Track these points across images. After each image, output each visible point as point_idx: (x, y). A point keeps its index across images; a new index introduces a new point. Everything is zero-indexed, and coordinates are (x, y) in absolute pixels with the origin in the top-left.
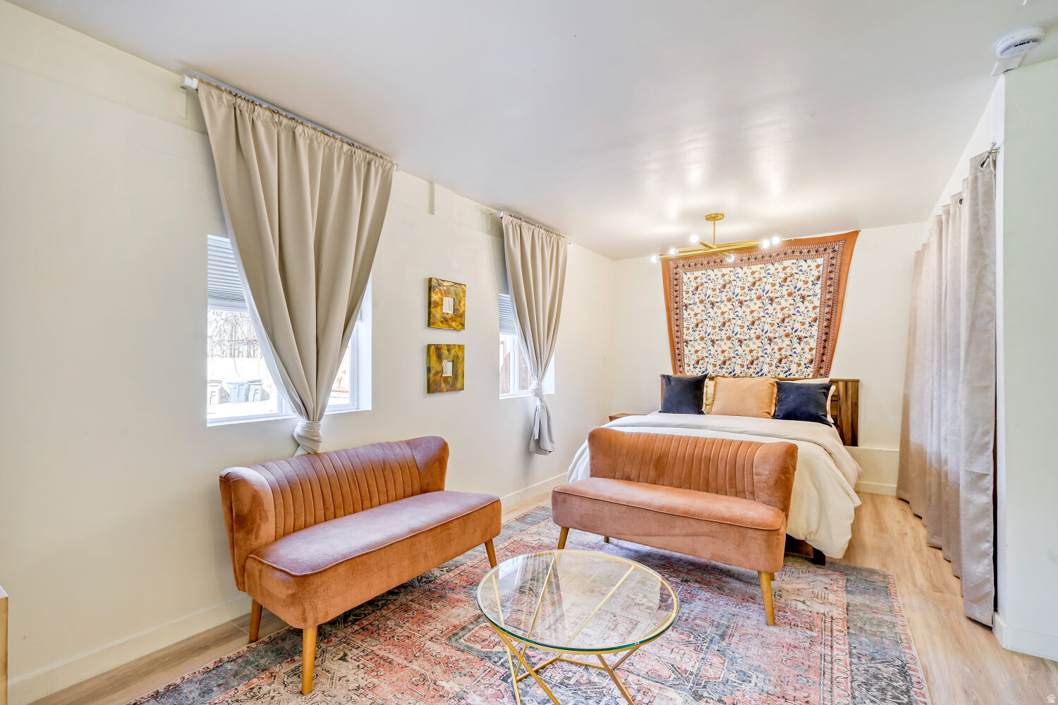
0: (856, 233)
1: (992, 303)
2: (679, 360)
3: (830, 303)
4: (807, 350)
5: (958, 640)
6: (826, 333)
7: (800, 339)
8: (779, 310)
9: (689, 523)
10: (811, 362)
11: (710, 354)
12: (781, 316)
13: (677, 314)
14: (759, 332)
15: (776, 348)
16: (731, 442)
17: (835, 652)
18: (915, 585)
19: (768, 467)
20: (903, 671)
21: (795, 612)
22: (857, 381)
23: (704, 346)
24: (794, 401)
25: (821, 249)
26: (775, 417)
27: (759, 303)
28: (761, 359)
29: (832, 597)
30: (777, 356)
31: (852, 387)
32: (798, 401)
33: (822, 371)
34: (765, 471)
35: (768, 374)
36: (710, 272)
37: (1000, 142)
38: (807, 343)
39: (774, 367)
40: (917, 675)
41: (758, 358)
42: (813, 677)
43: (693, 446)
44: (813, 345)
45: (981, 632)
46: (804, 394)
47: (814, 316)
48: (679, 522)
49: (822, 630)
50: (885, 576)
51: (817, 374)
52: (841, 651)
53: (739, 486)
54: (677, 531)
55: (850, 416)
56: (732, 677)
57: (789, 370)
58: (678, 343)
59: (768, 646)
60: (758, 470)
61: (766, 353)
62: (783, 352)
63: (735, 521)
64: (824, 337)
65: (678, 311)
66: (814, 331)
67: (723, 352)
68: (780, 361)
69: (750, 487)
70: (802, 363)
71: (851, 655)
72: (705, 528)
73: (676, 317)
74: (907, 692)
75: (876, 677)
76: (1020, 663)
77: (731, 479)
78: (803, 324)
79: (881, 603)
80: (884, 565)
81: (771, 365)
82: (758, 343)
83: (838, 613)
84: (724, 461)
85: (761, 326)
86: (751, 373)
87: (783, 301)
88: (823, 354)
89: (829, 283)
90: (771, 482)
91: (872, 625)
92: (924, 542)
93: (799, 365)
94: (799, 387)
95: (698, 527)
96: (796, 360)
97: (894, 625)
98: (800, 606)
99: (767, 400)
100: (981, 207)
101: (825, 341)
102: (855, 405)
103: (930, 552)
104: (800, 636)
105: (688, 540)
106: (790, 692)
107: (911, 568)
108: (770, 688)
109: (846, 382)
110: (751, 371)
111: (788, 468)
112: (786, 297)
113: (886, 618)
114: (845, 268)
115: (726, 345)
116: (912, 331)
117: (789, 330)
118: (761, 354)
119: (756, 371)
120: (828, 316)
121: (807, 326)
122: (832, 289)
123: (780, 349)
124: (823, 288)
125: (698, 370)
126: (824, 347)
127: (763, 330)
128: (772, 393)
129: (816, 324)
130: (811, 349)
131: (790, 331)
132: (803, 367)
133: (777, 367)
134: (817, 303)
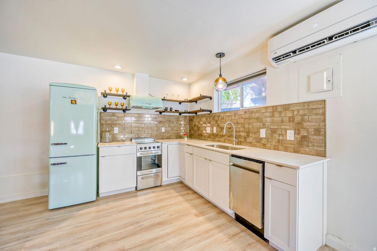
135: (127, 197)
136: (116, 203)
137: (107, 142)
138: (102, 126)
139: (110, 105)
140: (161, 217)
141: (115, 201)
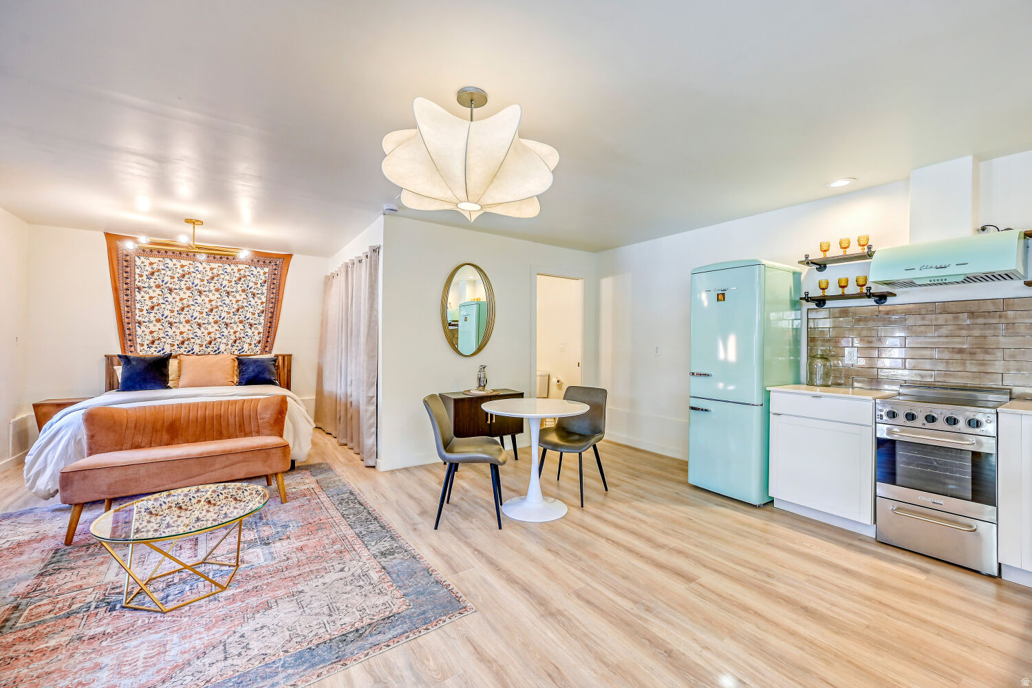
0: (291, 256)
1: (377, 317)
2: (130, 340)
3: (273, 300)
4: (256, 333)
5: (365, 475)
6: (270, 322)
7: (251, 325)
8: (234, 302)
9: (227, 458)
10: (259, 342)
11: (167, 335)
12: (236, 307)
13: (127, 295)
14: (217, 318)
15: (232, 331)
16: (236, 402)
17: (322, 499)
18: (341, 463)
19: (269, 413)
20: (351, 493)
21: (293, 493)
22: (291, 355)
23: (161, 327)
24: (253, 371)
25: (268, 262)
26: (240, 384)
27: (217, 295)
28: (219, 340)
29: (307, 481)
30: (233, 338)
31: (288, 358)
32: (256, 371)
33: (267, 349)
34: (267, 416)
35: (225, 352)
36: (168, 261)
37: (382, 245)
38: (256, 328)
39: (229, 346)
40: (357, 492)
41: (215, 339)
42: (318, 511)
43: (204, 409)
44: (261, 330)
45: (372, 469)
46: (260, 366)
47: (261, 309)
48: (219, 459)
49: (311, 495)
50: (327, 464)
51: (264, 351)
52: (323, 497)
53: (247, 430)
54: (217, 466)
55: (286, 379)
56: (279, 529)
57: (243, 348)
58: (129, 323)
59: (289, 511)
60: (262, 416)
61: (223, 335)
62: (237, 334)
63: (262, 447)
64: (269, 325)
65: (128, 292)
66: (262, 319)
67: (181, 333)
68: (235, 342)
69: (256, 428)
70: (253, 343)
71: (329, 497)
72: (241, 457)
73: (126, 298)
74: (356, 498)
75: (342, 500)
76: (387, 474)
77: (240, 426)
78: (254, 314)
79: (331, 474)
80: (324, 459)
81: (227, 345)
82: (216, 327)
83: (314, 485)
84: (234, 415)
85: (219, 313)
86: (209, 351)
87: (237, 295)
88: (268, 337)
89: (272, 286)
90: (272, 422)
91: (331, 484)
92: (337, 445)
93: (250, 344)
94: (256, 361)
95: (234, 458)
96: (248, 341)
97: (340, 480)
98: (294, 490)
99: (231, 372)
100: (373, 271)
101: (270, 327)
102: (289, 371)
103: (341, 448)
104: (302, 500)
105: (227, 470)
106: (311, 521)
107: (337, 458)
108: (302, 524)
109: (284, 356)
110: (209, 350)
111: (283, 410)
112: (240, 292)
113: (336, 479)
114: (283, 277)
115: (185, 328)
116: (324, 323)
117: (242, 318)
118: (218, 336)
119: (214, 350)
120: (272, 310)
121: (256, 316)
122: (274, 291)
123: (235, 332)
124: (269, 289)
125: (153, 349)
126: (269, 332)
127: (245, 317)
128: (234, 367)
129: (263, 315)
130: (259, 333)
131: (244, 319)
132: (253, 346)
133: (232, 346)
134: (264, 300)
135: (824, 536)
136: (790, 531)
137: (817, 386)
138: (812, 344)
139: (823, 289)
140: (834, 608)
141: (792, 527)
